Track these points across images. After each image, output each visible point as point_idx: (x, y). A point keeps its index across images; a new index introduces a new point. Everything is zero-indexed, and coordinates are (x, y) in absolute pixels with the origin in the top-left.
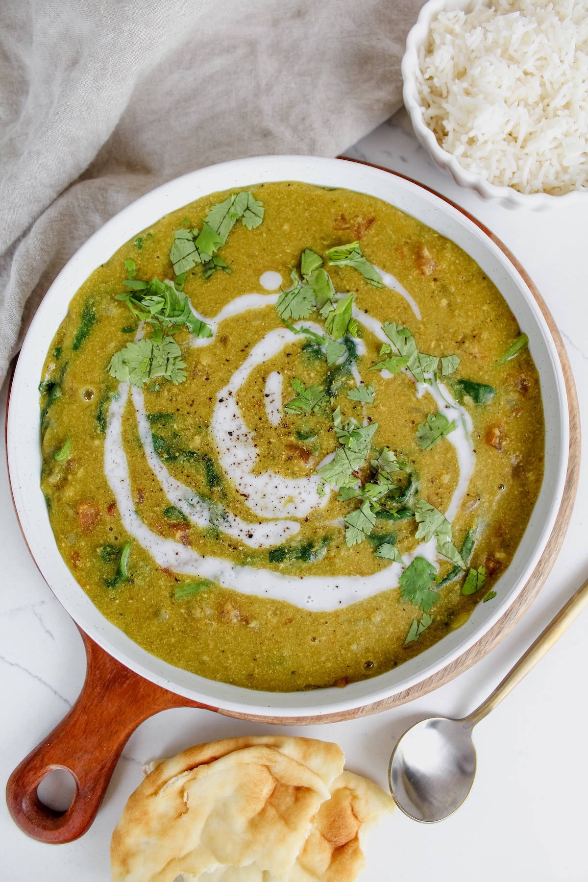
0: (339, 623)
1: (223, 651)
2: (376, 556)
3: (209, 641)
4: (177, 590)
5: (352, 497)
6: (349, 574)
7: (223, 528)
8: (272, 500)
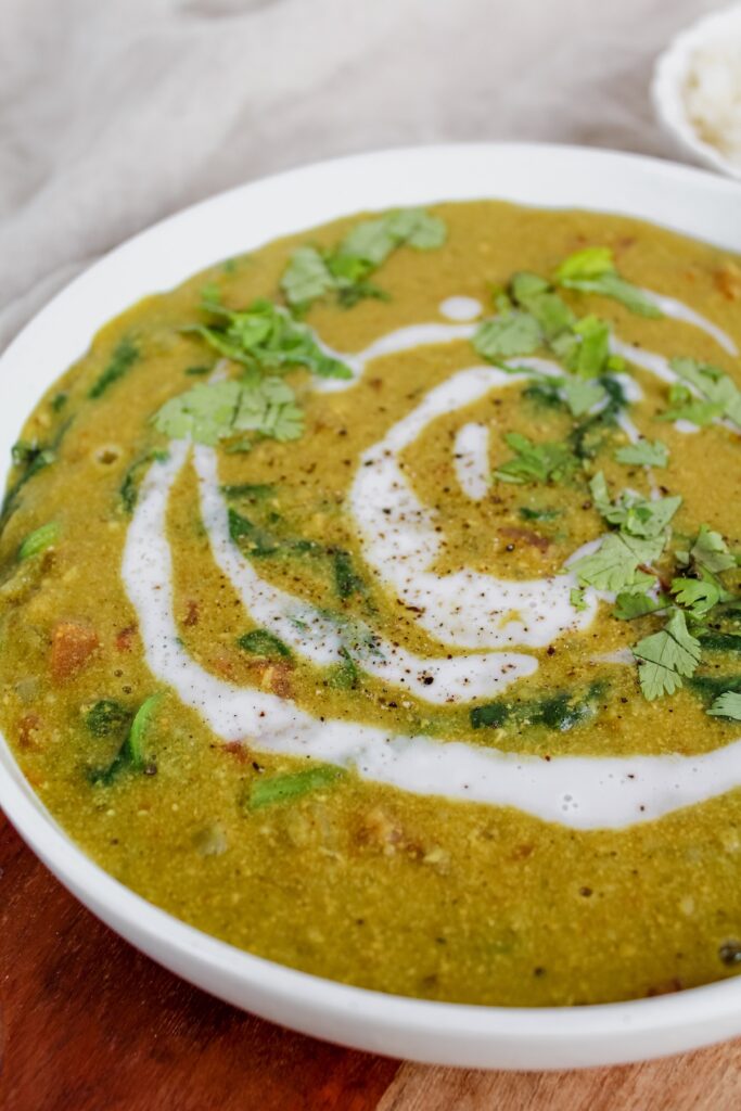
0: (643, 855)
1: (360, 922)
2: (712, 717)
3: (327, 899)
4: (254, 786)
5: (644, 611)
6: (657, 751)
7: (367, 665)
8: (475, 616)
